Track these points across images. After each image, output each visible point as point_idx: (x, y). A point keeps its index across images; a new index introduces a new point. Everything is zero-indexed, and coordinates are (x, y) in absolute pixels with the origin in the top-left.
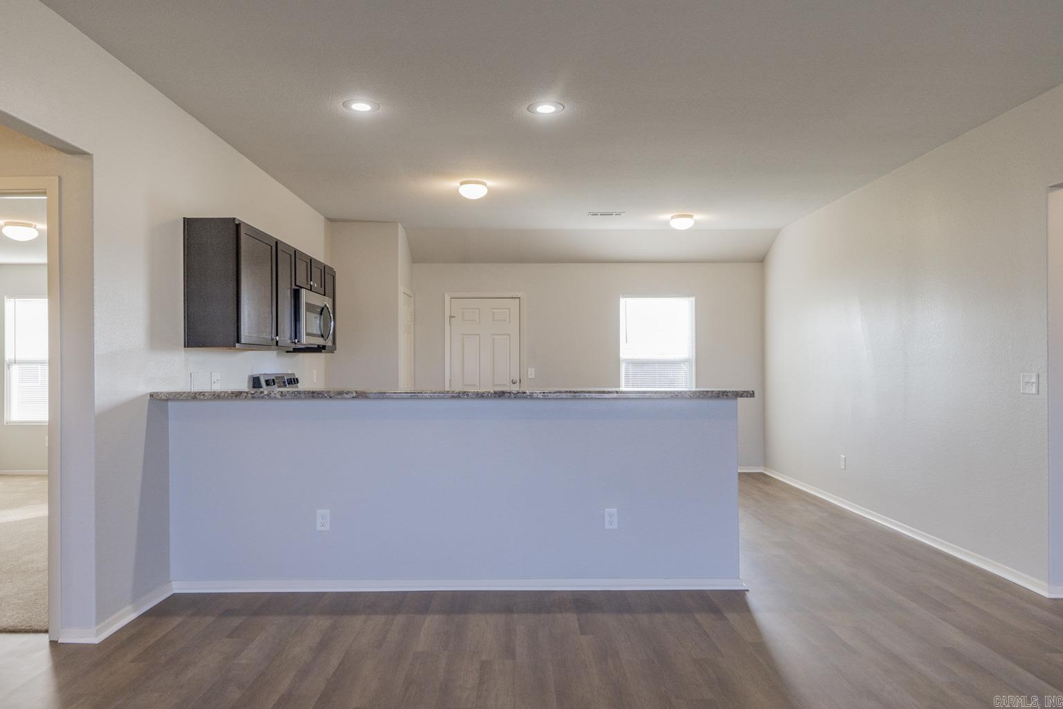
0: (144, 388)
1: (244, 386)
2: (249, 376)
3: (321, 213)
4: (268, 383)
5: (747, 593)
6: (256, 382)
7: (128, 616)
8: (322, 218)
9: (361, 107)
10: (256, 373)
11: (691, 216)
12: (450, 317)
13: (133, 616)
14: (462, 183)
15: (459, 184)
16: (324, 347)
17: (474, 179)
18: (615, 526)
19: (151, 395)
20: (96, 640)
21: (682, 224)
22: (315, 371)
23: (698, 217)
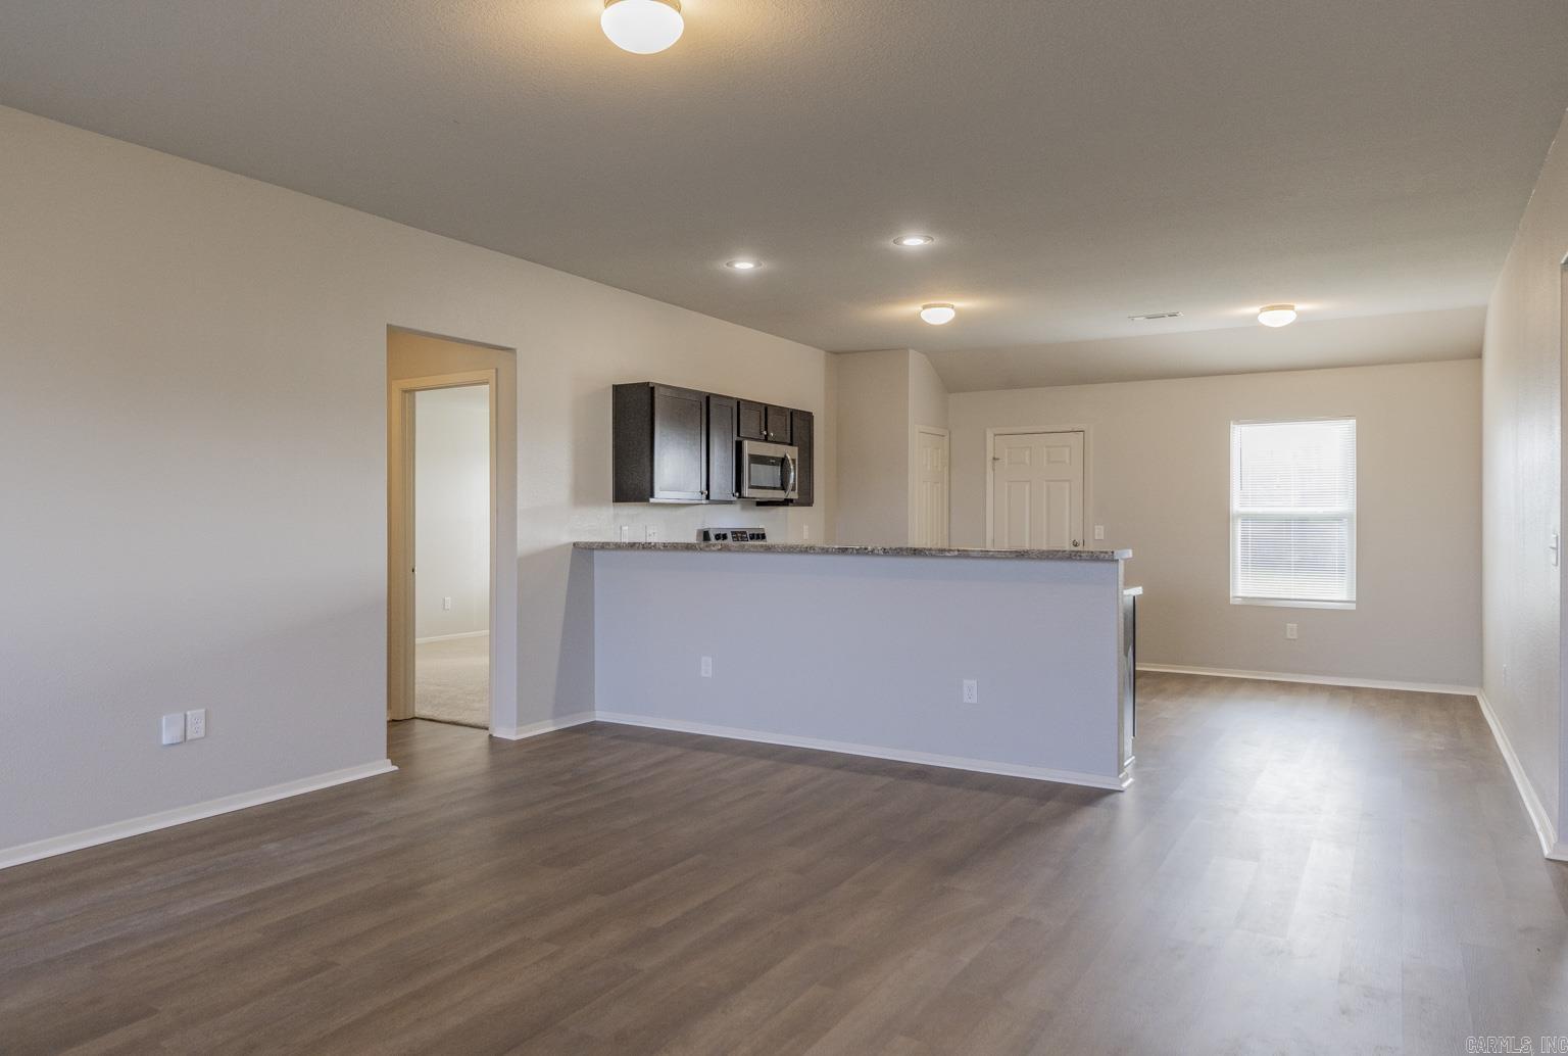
0: (567, 538)
1: (692, 539)
2: (699, 531)
3: (820, 348)
4: (718, 537)
5: (1120, 795)
6: (706, 535)
7: (547, 727)
8: (823, 353)
9: (744, 266)
10: (706, 527)
11: (1292, 308)
12: (994, 459)
13: (552, 729)
14: (925, 307)
15: (920, 308)
16: (791, 501)
17: (932, 303)
18: (974, 700)
19: (574, 544)
20: (514, 738)
21: (1277, 318)
22: (806, 527)
23: (1300, 307)
